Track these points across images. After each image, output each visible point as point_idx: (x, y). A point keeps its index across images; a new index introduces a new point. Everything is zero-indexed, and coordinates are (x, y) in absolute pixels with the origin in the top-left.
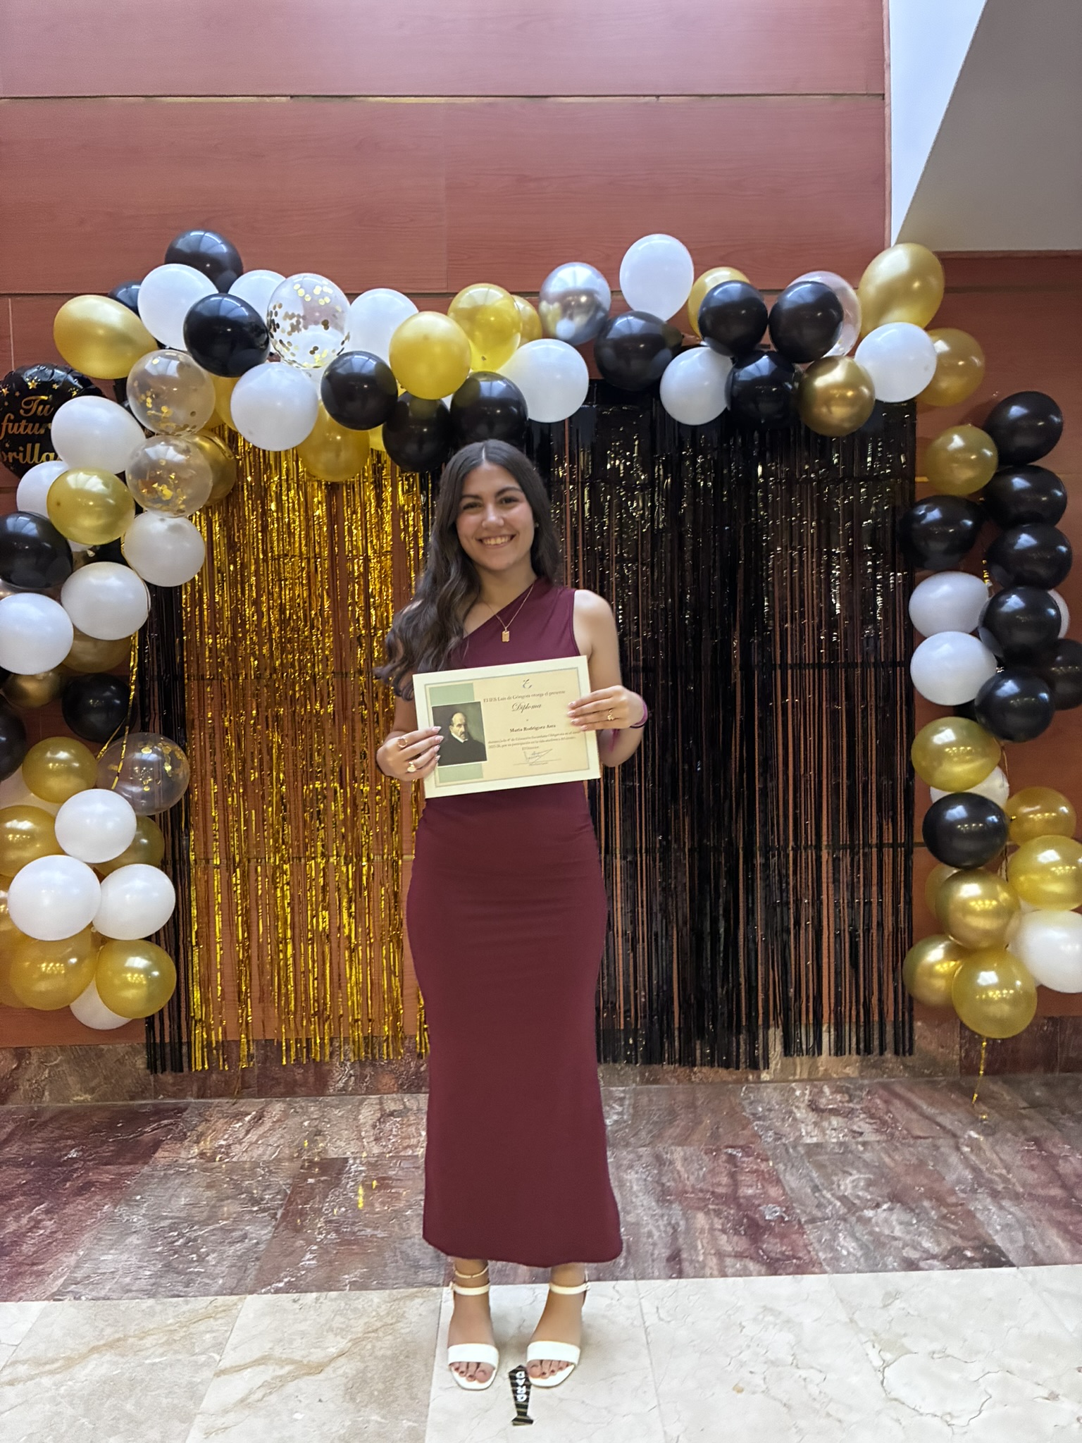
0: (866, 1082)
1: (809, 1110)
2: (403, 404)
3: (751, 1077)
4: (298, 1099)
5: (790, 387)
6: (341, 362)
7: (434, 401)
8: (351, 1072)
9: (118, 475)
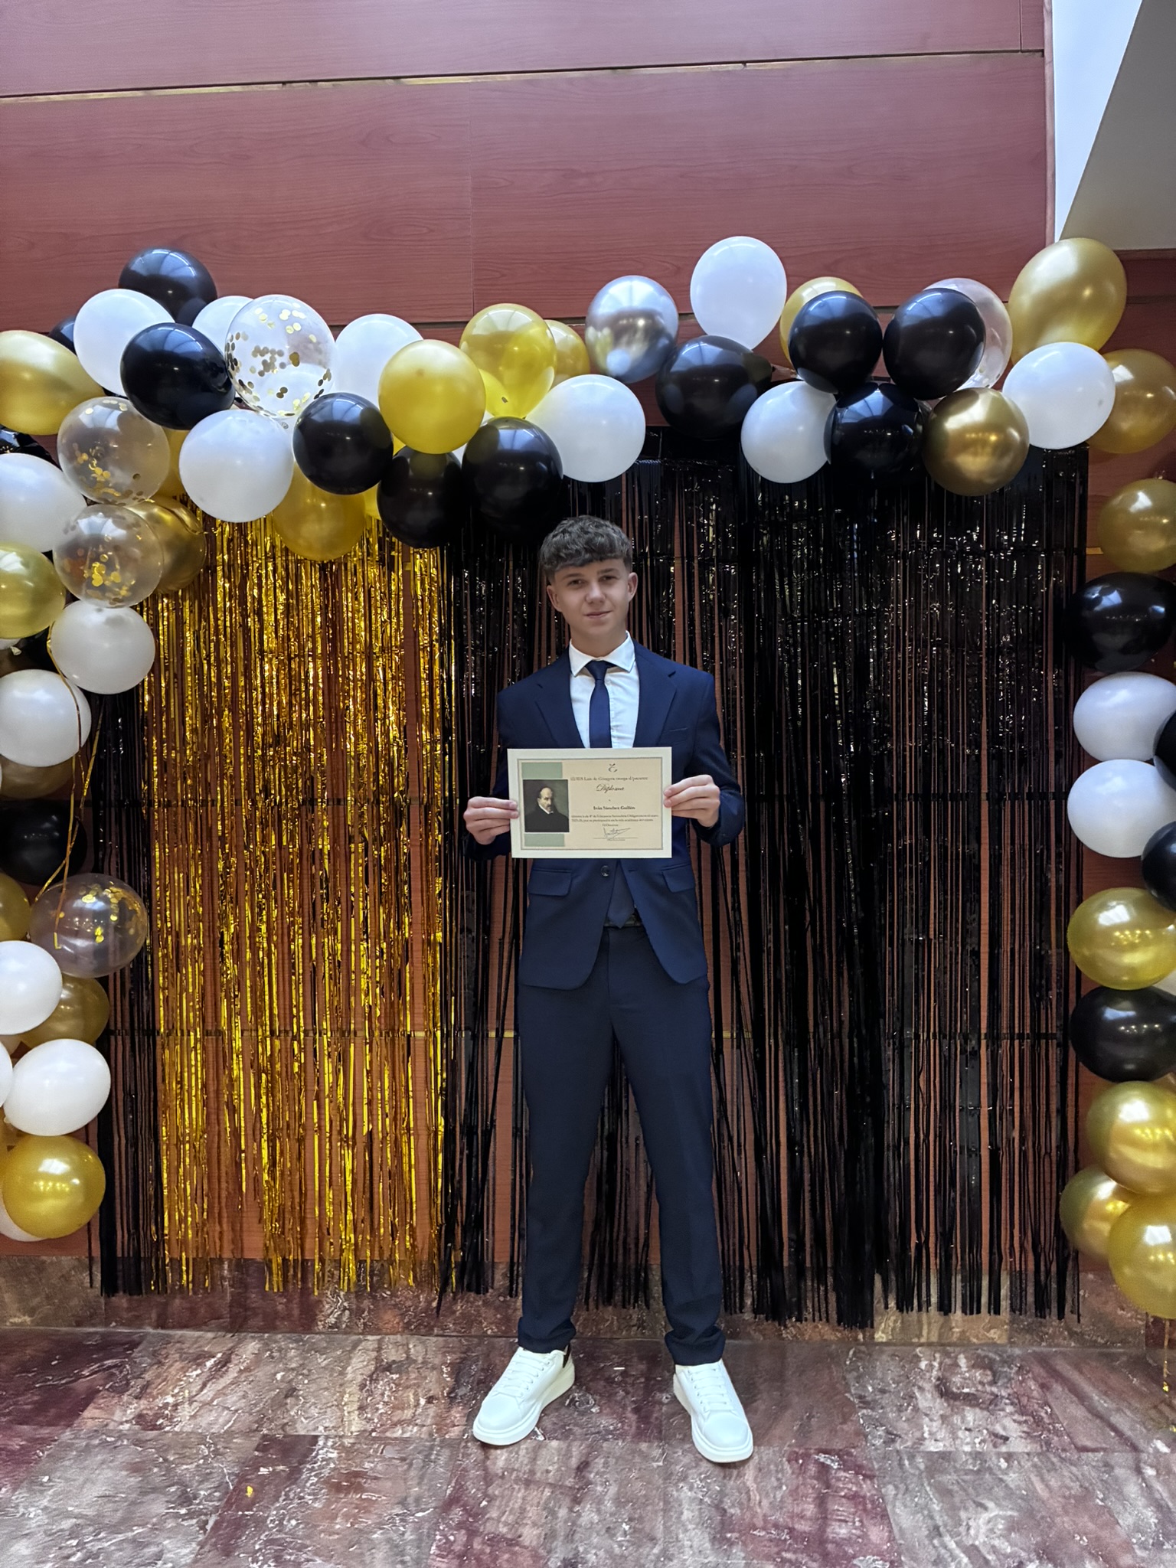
0: (1017, 1351)
1: (936, 1394)
2: (401, 460)
3: (861, 1337)
4: (280, 1336)
5: (911, 430)
6: (319, 406)
7: (443, 455)
8: (346, 1304)
9: (45, 554)
